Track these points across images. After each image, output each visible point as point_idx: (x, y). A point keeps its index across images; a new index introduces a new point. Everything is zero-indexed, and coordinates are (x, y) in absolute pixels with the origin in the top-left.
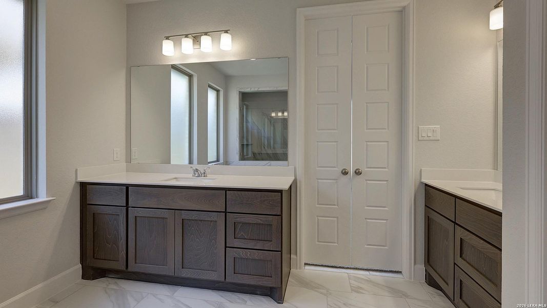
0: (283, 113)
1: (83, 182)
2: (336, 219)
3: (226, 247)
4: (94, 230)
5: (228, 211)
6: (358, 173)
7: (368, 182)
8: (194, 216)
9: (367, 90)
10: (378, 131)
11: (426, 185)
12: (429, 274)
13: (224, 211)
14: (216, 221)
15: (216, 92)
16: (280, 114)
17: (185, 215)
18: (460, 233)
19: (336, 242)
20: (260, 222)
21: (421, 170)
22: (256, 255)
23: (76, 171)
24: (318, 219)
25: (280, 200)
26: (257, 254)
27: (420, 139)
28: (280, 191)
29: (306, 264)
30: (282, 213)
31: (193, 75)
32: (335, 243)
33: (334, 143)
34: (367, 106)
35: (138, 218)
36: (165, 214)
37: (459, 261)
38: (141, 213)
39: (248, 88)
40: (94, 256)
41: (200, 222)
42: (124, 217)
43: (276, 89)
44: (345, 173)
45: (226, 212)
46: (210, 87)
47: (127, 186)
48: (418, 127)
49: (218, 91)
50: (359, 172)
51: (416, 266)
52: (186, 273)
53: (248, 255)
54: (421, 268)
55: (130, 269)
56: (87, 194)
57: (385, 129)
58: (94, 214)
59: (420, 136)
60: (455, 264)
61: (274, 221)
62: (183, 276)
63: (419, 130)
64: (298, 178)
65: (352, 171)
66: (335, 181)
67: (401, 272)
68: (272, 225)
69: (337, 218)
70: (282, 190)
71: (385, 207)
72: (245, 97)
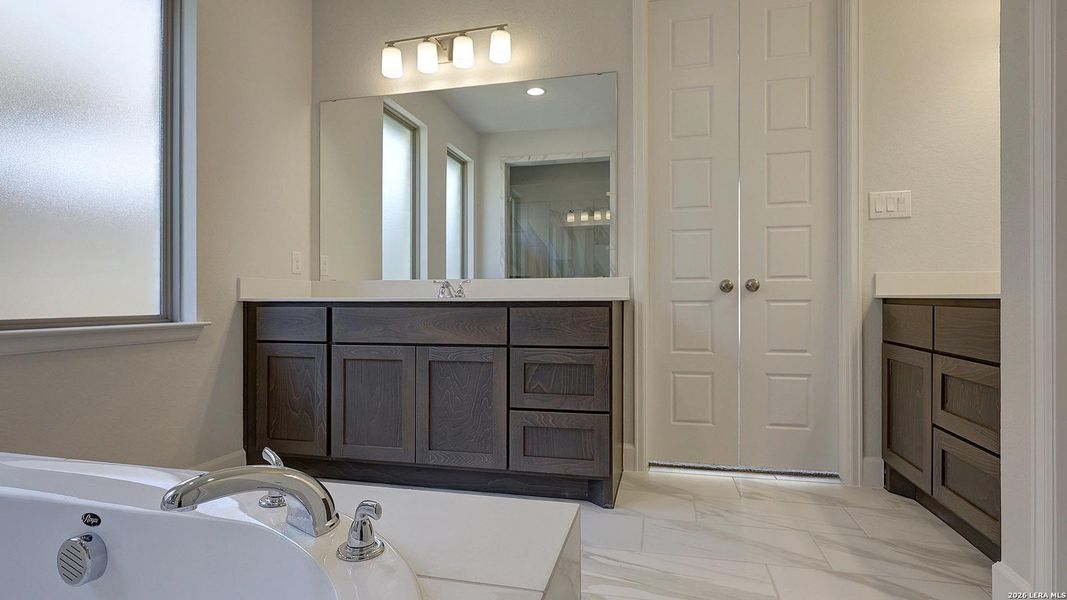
0: (592, 214)
1: (248, 303)
2: (709, 376)
3: (509, 409)
4: (269, 386)
5: (512, 343)
6: (752, 287)
7: (772, 304)
8: (450, 354)
9: (768, 130)
10: (791, 206)
11: (885, 301)
12: (891, 467)
13: (506, 343)
14: (491, 363)
15: (459, 165)
16: (585, 217)
17: (434, 354)
18: (942, 365)
19: (710, 418)
20: (571, 361)
21: (875, 276)
22: (564, 420)
23: (238, 281)
24: (675, 377)
25: (607, 320)
26: (566, 418)
27: (873, 215)
28: (608, 304)
29: (651, 465)
30: (611, 345)
31: (419, 127)
32: (708, 422)
33: (705, 233)
34: (769, 160)
35: (349, 363)
36: (398, 353)
37: (943, 419)
38: (354, 352)
39: (522, 157)
40: (268, 434)
41: (461, 366)
42: (323, 361)
43: (579, 157)
44: (727, 288)
45: (508, 346)
46: (451, 154)
47: (329, 307)
48: (869, 195)
49: (463, 163)
50: (753, 285)
51: (866, 459)
52: (435, 458)
53: (550, 421)
54: (876, 463)
55: (335, 454)
56: (258, 323)
57: (805, 202)
58: (269, 357)
59: (872, 208)
60: (934, 425)
61: (597, 357)
62: (431, 462)
63: (871, 200)
64: (636, 298)
65: (739, 284)
66: (707, 305)
67: (836, 476)
68: (592, 365)
69: (712, 374)
70: (611, 302)
71: (805, 351)
72: (518, 175)
